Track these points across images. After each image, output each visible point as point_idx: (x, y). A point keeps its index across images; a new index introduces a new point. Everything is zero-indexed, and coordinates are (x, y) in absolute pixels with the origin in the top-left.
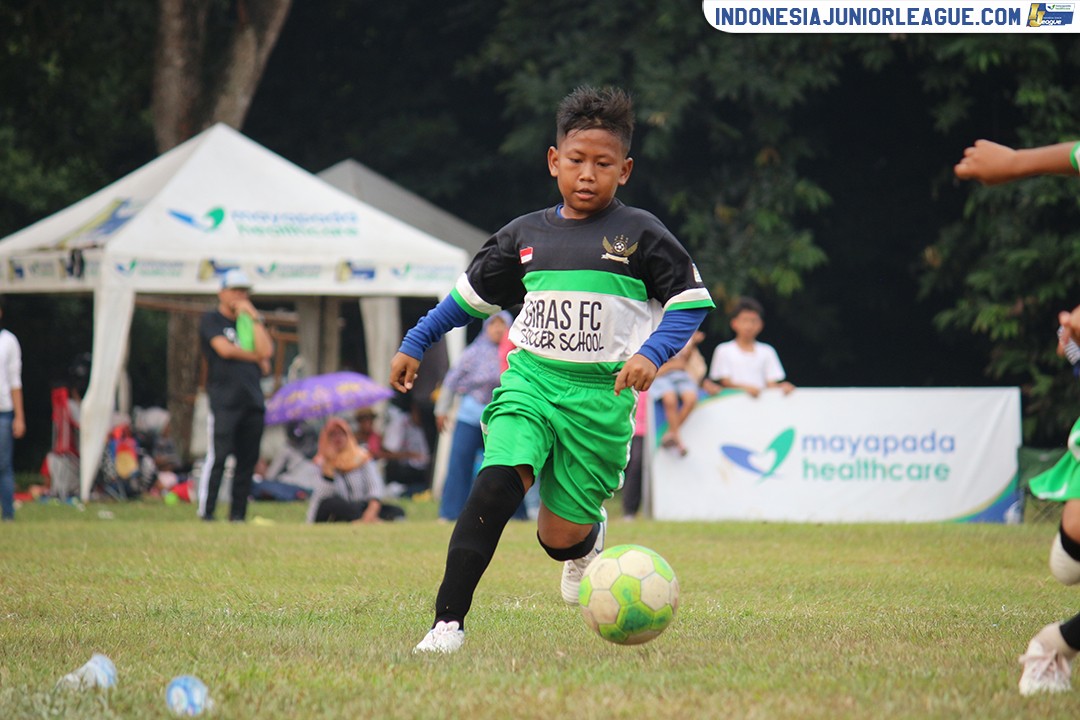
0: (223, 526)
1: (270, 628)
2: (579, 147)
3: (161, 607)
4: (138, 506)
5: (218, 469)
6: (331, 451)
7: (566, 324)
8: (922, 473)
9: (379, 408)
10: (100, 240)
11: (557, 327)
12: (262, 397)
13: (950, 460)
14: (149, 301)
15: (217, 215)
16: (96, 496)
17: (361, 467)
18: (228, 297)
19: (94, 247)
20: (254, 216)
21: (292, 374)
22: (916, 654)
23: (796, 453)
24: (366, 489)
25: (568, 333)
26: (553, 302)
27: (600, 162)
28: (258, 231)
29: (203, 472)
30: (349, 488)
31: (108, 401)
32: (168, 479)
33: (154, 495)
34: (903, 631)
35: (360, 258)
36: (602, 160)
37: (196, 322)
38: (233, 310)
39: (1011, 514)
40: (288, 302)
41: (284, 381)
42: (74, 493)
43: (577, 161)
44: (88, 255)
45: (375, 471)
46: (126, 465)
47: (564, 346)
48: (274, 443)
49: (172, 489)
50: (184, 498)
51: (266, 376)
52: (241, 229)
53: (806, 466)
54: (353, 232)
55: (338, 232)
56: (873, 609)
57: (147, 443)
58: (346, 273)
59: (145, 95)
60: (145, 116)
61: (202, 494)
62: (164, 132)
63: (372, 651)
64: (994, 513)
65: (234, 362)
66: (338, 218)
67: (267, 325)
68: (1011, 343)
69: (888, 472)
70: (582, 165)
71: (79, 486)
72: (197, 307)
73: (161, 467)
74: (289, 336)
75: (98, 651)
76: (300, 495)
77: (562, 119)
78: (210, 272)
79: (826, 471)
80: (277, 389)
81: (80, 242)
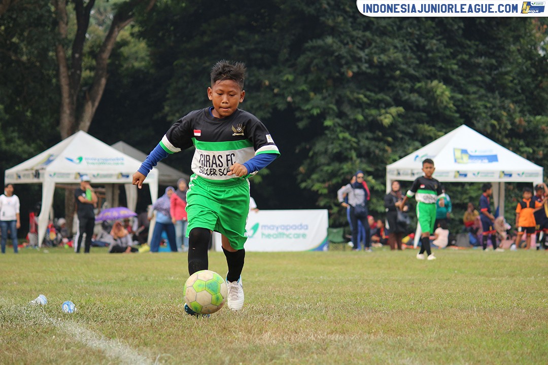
0: (82, 254)
1: (95, 286)
2: (221, 88)
3: (62, 280)
4: (56, 249)
5: (81, 237)
6: (116, 231)
7: (221, 165)
8: (298, 236)
9: (131, 218)
10: (44, 167)
11: (217, 167)
12: (94, 215)
13: (306, 232)
14: (60, 186)
15: (80, 159)
16: (44, 246)
17: (126, 236)
18: (83, 184)
19: (43, 169)
20: (91, 159)
21: (104, 207)
22: (294, 291)
23: (259, 231)
24: (127, 243)
25: (222, 168)
26: (214, 156)
27: (230, 94)
28: (93, 164)
29: (76, 238)
30: (122, 243)
31: (47, 217)
32: (65, 240)
33: (61, 245)
34: (291, 285)
35: (125, 171)
36: (231, 93)
37: (74, 192)
38: (85, 188)
39: (325, 248)
40: (102, 185)
41: (101, 210)
42: (36, 245)
43: (220, 94)
44: (41, 172)
45: (130, 237)
46: (53, 236)
47: (221, 174)
48: (98, 229)
49: (67, 243)
50: (70, 246)
51: (95, 208)
52: (88, 163)
53: (263, 234)
54: (122, 164)
55: (118, 164)
56: (282, 278)
57: (59, 229)
58: (120, 176)
59: (58, 122)
60: (58, 129)
61: (76, 245)
62: (64, 133)
63: (127, 293)
64: (320, 248)
65: (86, 204)
66: (118, 159)
67: (95, 192)
68: (325, 196)
69: (288, 236)
70: (223, 96)
71: (38, 242)
72: (74, 187)
73: (63, 237)
74: (103, 196)
75: (42, 294)
76: (106, 245)
77: (213, 76)
78: (78, 176)
79: (269, 236)
80: (99, 213)
81: (38, 168)
